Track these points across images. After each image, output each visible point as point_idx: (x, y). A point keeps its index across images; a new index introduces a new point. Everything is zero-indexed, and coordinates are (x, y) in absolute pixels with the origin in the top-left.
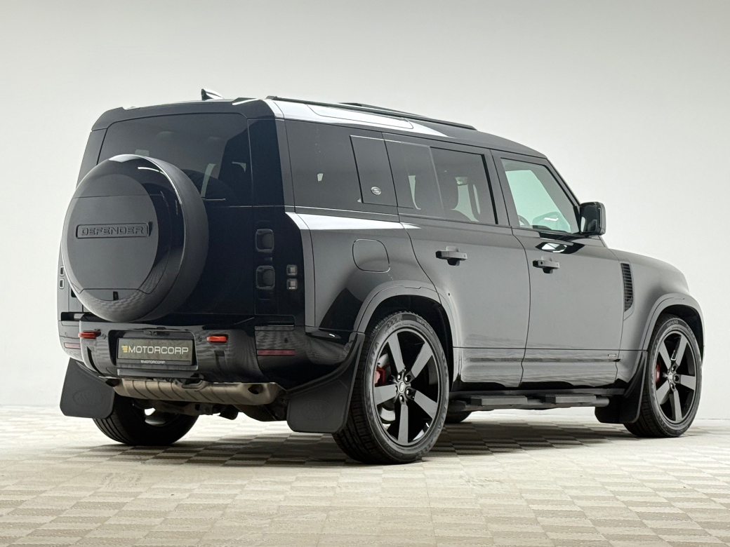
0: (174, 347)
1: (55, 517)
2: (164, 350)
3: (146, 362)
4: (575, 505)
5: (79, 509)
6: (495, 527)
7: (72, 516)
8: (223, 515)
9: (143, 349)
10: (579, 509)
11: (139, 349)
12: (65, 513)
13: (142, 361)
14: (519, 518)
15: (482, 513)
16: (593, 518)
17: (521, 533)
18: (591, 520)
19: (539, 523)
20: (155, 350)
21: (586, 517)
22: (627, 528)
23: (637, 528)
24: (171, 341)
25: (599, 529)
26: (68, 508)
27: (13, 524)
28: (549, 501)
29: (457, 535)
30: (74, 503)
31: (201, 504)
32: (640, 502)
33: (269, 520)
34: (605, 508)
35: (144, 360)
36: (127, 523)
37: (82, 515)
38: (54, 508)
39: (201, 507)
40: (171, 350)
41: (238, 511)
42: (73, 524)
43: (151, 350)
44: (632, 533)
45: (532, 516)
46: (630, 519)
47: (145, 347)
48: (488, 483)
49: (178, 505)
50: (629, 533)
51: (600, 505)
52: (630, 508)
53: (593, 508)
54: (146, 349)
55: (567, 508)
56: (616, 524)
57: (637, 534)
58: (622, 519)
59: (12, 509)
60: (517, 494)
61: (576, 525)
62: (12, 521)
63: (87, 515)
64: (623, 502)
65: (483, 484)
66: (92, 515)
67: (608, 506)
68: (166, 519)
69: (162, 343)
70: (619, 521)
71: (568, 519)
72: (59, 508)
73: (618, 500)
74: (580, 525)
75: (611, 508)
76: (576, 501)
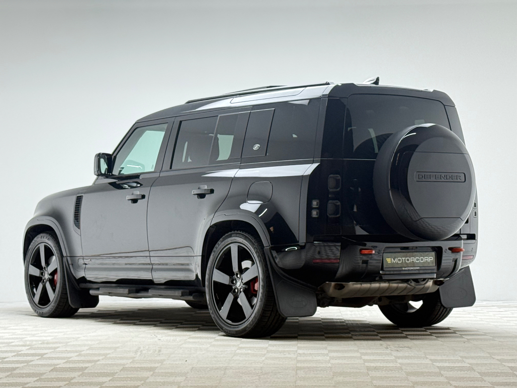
0: (424, 257)
1: (111, 378)
2: (417, 260)
3: (406, 269)
4: (465, 362)
5: (126, 372)
6: (413, 379)
7: (122, 377)
8: (224, 374)
9: (402, 259)
10: (468, 365)
11: (399, 260)
12: (117, 374)
13: (403, 269)
14: (428, 372)
15: (402, 369)
16: (479, 371)
17: (432, 382)
18: (479, 373)
19: (442, 375)
20: (411, 260)
21: (474, 371)
22: (504, 378)
23: (511, 377)
24: (421, 253)
25: (485, 378)
26: (118, 371)
27: (85, 383)
28: (446, 360)
29: (389, 385)
30: (121, 368)
31: (208, 367)
32: (510, 360)
33: (257, 377)
34: (486, 364)
35: (405, 267)
36: (162, 381)
37: (129, 376)
38: (108, 371)
39: (208, 369)
40: (422, 260)
41: (234, 371)
42: (125, 382)
43: (408, 260)
44: (508, 381)
45: (437, 370)
46: (505, 371)
47: (404, 258)
48: (401, 349)
49: (193, 368)
50: (506, 381)
51: (483, 362)
52: (504, 364)
53: (477, 364)
54: (405, 259)
55: (460, 365)
56: (496, 375)
57: (512, 381)
58: (500, 371)
59: (81, 373)
60: (423, 356)
61: (468, 376)
62: (83, 381)
63: (132, 376)
64: (497, 359)
65: (398, 349)
66: (135, 376)
67: (488, 362)
68: (187, 377)
69: (416, 255)
70: (498, 373)
71: (462, 372)
72: (112, 372)
73: (494, 359)
74: (472, 376)
75: (490, 364)
76: (464, 359)
